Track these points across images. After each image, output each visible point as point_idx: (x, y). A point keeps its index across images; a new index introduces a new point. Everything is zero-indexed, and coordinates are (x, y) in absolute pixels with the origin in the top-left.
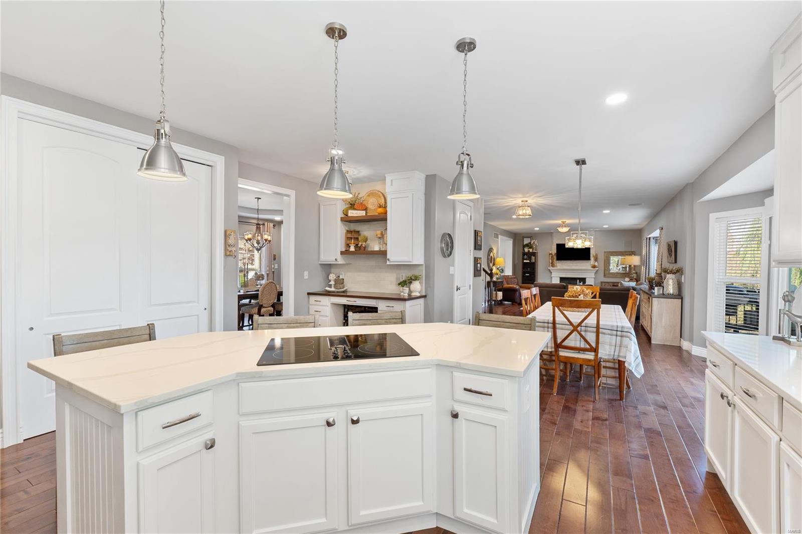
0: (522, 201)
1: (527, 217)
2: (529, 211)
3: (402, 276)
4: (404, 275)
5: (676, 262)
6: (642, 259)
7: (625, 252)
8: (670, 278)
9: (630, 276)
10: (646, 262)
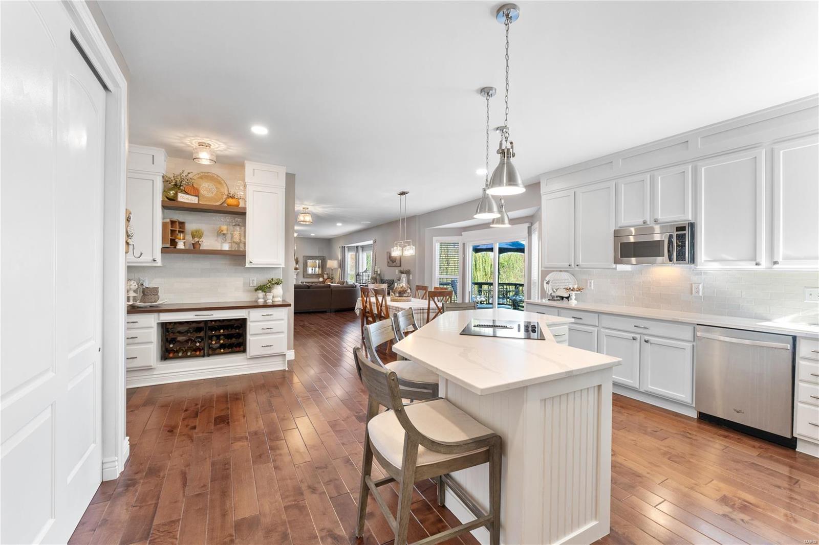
0: (304, 208)
1: (307, 223)
2: (308, 218)
3: (253, 280)
4: (255, 279)
5: (400, 266)
6: (338, 263)
7: (319, 257)
8: (404, 277)
9: (323, 277)
10: (342, 265)
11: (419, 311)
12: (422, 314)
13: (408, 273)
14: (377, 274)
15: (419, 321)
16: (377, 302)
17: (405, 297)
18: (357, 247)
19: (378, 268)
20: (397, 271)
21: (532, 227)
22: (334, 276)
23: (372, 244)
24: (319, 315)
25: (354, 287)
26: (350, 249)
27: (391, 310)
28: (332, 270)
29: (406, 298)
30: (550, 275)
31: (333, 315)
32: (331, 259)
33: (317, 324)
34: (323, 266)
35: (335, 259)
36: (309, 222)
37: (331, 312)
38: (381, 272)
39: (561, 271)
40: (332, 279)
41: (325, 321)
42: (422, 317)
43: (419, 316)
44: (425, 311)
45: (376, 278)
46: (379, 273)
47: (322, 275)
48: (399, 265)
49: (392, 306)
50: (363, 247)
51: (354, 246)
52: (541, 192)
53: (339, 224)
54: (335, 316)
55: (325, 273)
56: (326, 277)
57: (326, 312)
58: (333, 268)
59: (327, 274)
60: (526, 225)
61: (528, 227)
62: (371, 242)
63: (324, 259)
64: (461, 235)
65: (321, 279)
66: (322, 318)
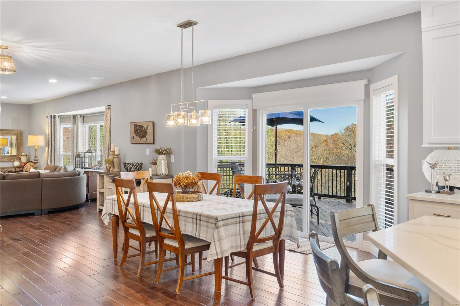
0: (1, 47)
1: (7, 72)
2: (8, 64)
5: (154, 143)
6: (46, 139)
7: (12, 130)
8: (162, 159)
9: (20, 160)
10: (51, 142)
11: (238, 219)
12: (241, 224)
13: (167, 152)
14: (114, 155)
15: (238, 236)
16: (152, 205)
17: (192, 192)
18: (74, 117)
19: (115, 146)
20: (148, 150)
21: (371, 86)
22: (38, 158)
23: (104, 112)
24: (23, 220)
25: (76, 175)
26: (63, 119)
27: (183, 218)
28: (36, 149)
29: (194, 195)
30: (432, 154)
31: (45, 219)
32: (33, 134)
33: (25, 239)
34: (20, 145)
35: (40, 134)
36: (9, 70)
37: (41, 215)
38: (119, 151)
39: (449, 148)
40: (34, 163)
41: (38, 231)
42: (241, 230)
43: (238, 227)
44: (246, 218)
45: (113, 162)
46: (116, 153)
47: (18, 157)
48: (152, 142)
49: (186, 212)
50: (83, 117)
51: (70, 116)
52: (422, 28)
53: (53, 81)
54: (50, 221)
55: (23, 154)
56: (24, 159)
57: (33, 214)
58: (36, 147)
59: (26, 156)
60: (363, 83)
61: (365, 85)
62: (102, 109)
63: (21, 135)
64: (252, 98)
65: (17, 164)
66: (31, 226)
